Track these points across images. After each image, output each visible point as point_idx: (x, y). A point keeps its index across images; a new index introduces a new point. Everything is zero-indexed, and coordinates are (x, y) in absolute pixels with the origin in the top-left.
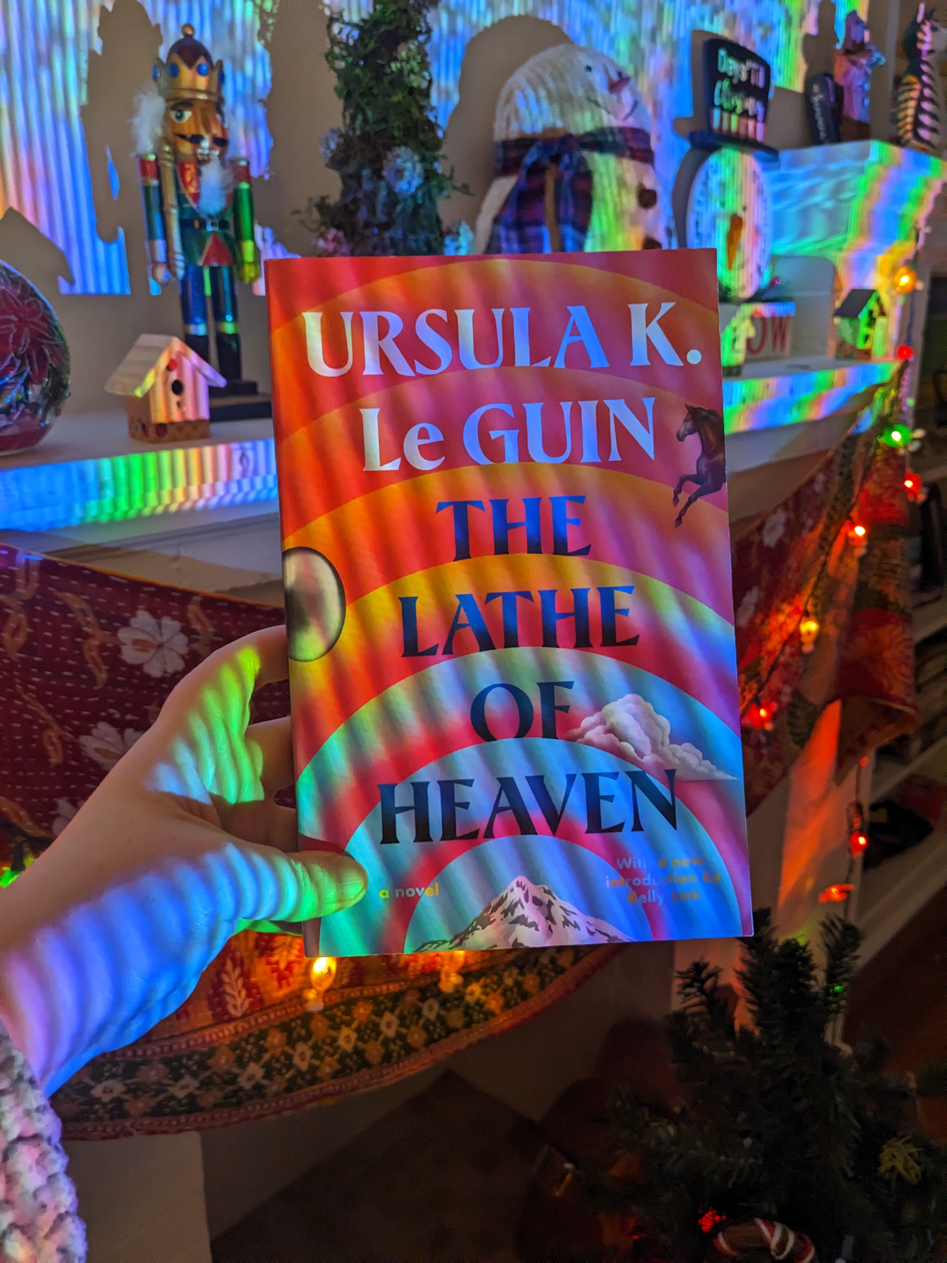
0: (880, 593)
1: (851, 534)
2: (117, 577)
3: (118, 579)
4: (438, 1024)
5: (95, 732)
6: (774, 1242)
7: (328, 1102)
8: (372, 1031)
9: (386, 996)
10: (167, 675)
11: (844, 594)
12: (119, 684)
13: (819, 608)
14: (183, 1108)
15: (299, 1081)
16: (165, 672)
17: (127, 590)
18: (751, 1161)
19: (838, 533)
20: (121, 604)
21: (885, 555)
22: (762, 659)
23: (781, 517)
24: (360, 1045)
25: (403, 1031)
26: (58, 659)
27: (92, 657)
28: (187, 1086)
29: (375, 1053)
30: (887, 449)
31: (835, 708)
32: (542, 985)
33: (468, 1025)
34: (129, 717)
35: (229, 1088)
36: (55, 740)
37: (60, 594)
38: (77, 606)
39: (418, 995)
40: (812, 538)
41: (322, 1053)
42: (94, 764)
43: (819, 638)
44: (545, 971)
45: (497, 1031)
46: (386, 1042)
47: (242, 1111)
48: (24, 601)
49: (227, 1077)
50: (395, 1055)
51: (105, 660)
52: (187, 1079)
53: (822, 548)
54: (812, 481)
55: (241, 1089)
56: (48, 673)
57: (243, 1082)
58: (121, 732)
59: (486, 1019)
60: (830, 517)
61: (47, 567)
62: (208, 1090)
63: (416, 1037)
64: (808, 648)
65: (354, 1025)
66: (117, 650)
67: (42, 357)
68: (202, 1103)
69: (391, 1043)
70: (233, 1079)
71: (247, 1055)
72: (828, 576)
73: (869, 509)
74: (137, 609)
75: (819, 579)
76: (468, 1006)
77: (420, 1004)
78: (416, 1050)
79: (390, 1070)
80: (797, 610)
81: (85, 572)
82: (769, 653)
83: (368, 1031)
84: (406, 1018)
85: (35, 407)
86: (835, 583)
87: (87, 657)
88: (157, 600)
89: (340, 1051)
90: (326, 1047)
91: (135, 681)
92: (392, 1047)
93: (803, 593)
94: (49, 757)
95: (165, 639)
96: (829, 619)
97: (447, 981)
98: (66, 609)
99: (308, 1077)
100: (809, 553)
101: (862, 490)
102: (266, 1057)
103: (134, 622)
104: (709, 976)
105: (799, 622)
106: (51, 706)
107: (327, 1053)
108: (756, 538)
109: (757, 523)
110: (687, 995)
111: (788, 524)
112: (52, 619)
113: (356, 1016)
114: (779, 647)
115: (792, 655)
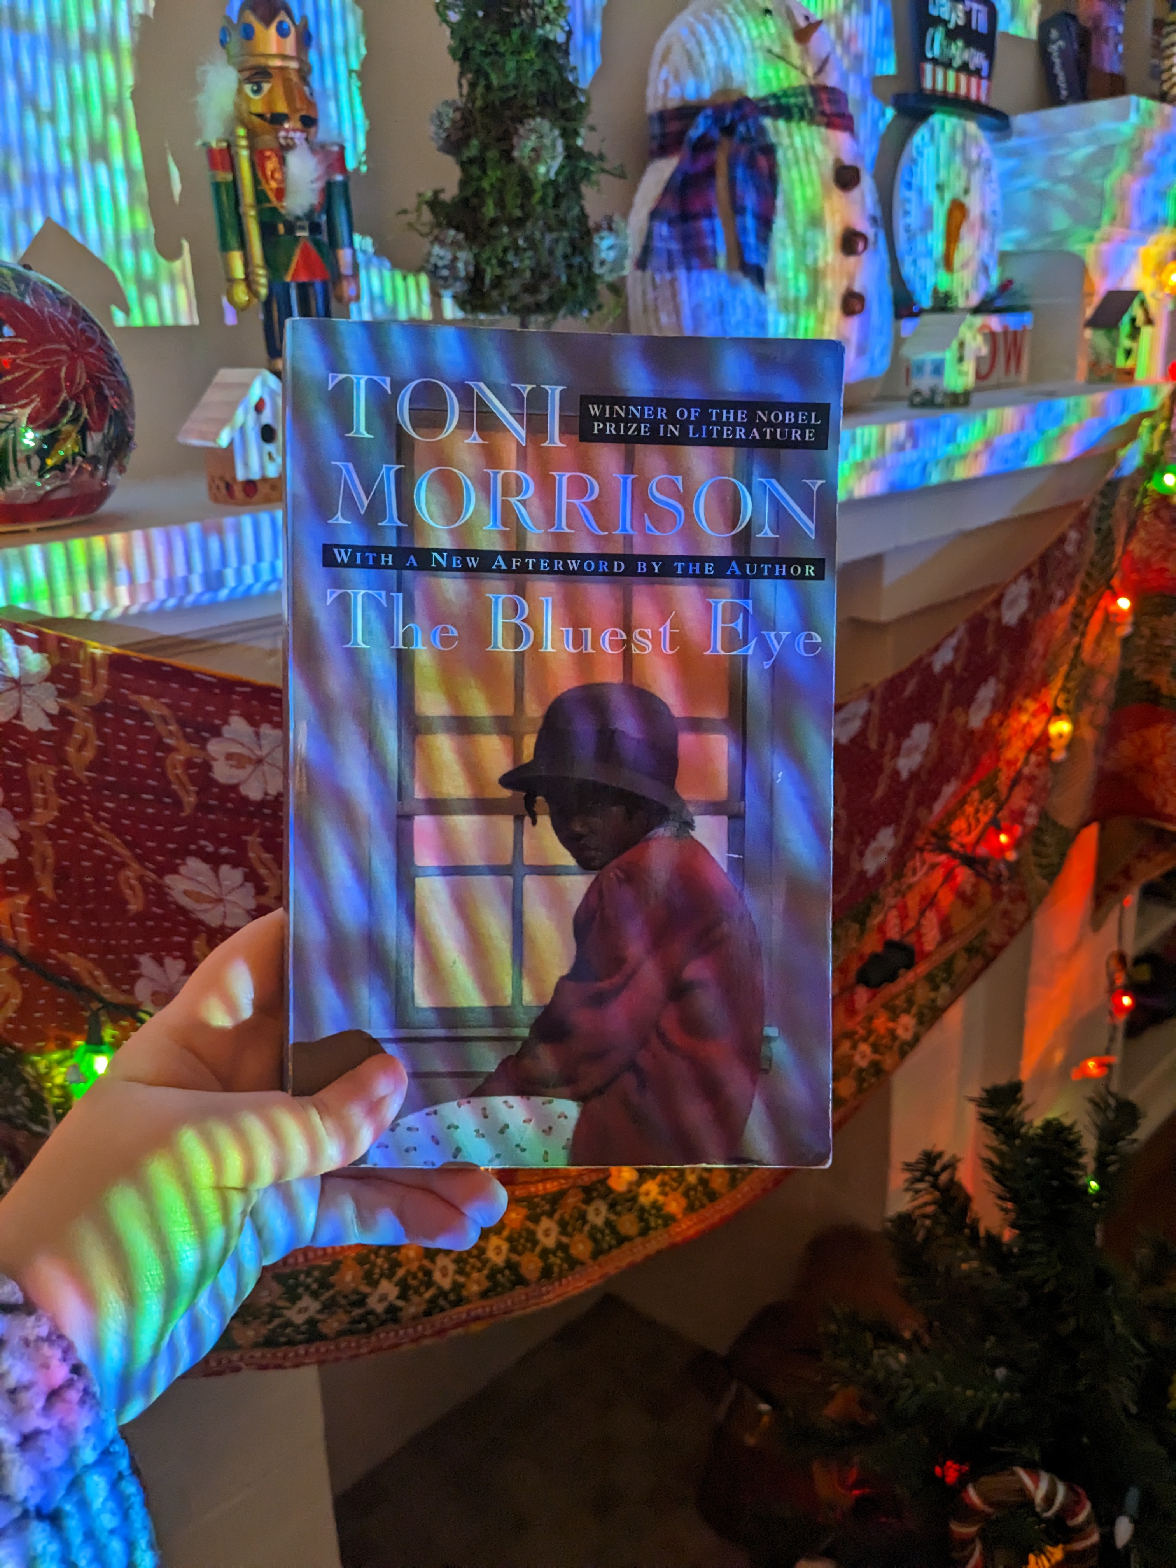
0: (1149, 683)
1: (1112, 608)
2: (205, 674)
3: (204, 677)
4: (607, 1232)
5: (182, 869)
6: (1039, 1495)
7: (476, 1327)
8: (527, 1240)
9: (543, 1198)
10: (269, 798)
11: (1102, 686)
12: (209, 809)
13: (1072, 703)
14: (300, 1337)
15: (442, 1302)
16: (266, 794)
17: (217, 691)
18: (1006, 1395)
19: (1095, 607)
20: (210, 708)
21: (1155, 635)
22: (1000, 770)
23: (1023, 587)
24: (515, 1257)
25: (565, 1240)
26: (135, 779)
27: (177, 776)
28: (306, 1309)
29: (532, 1266)
30: (1158, 497)
31: (1092, 832)
32: (735, 1181)
33: (644, 1232)
34: (224, 850)
35: (357, 1312)
36: (133, 882)
37: (133, 697)
38: (154, 712)
39: (582, 1196)
40: (1062, 613)
41: (468, 1268)
42: (182, 910)
43: (1073, 743)
45: (679, 1239)
46: (545, 1253)
47: (373, 1339)
48: (90, 707)
49: (355, 1297)
50: (556, 1269)
51: (192, 779)
52: (307, 1301)
53: (1074, 627)
54: (1062, 540)
55: (372, 1312)
56: (124, 796)
57: (375, 1304)
58: (216, 870)
59: (666, 1225)
60: (1085, 587)
61: (117, 663)
62: (332, 1314)
63: (581, 1247)
64: (1059, 755)
65: (506, 1233)
66: (207, 766)
67: (102, 399)
68: (324, 1329)
69: (551, 1256)
70: (361, 1301)
71: (377, 1271)
72: (1083, 664)
73: (1134, 576)
74: (229, 715)
75: (1073, 665)
76: (642, 1209)
77: (584, 1207)
78: (582, 1263)
79: (550, 1288)
80: (1044, 708)
81: (165, 669)
82: (1010, 763)
83: (522, 1241)
84: (568, 1224)
85: (94, 461)
86: (1091, 672)
87: (171, 777)
88: (254, 703)
89: (489, 1265)
90: (472, 1260)
91: (230, 805)
92: (552, 1259)
93: (1051, 685)
94: (126, 903)
95: (265, 752)
96: (1084, 718)
97: (620, 1177)
98: (142, 716)
99: (452, 1297)
100: (1059, 633)
101: (1125, 552)
102: (401, 1272)
103: (225, 730)
104: (944, 1168)
105: (1048, 722)
106: (129, 838)
107: (473, 1267)
108: (992, 615)
109: (993, 596)
110: (917, 1192)
111: (1032, 594)
112: (126, 728)
114: (1022, 756)
115: (1039, 765)
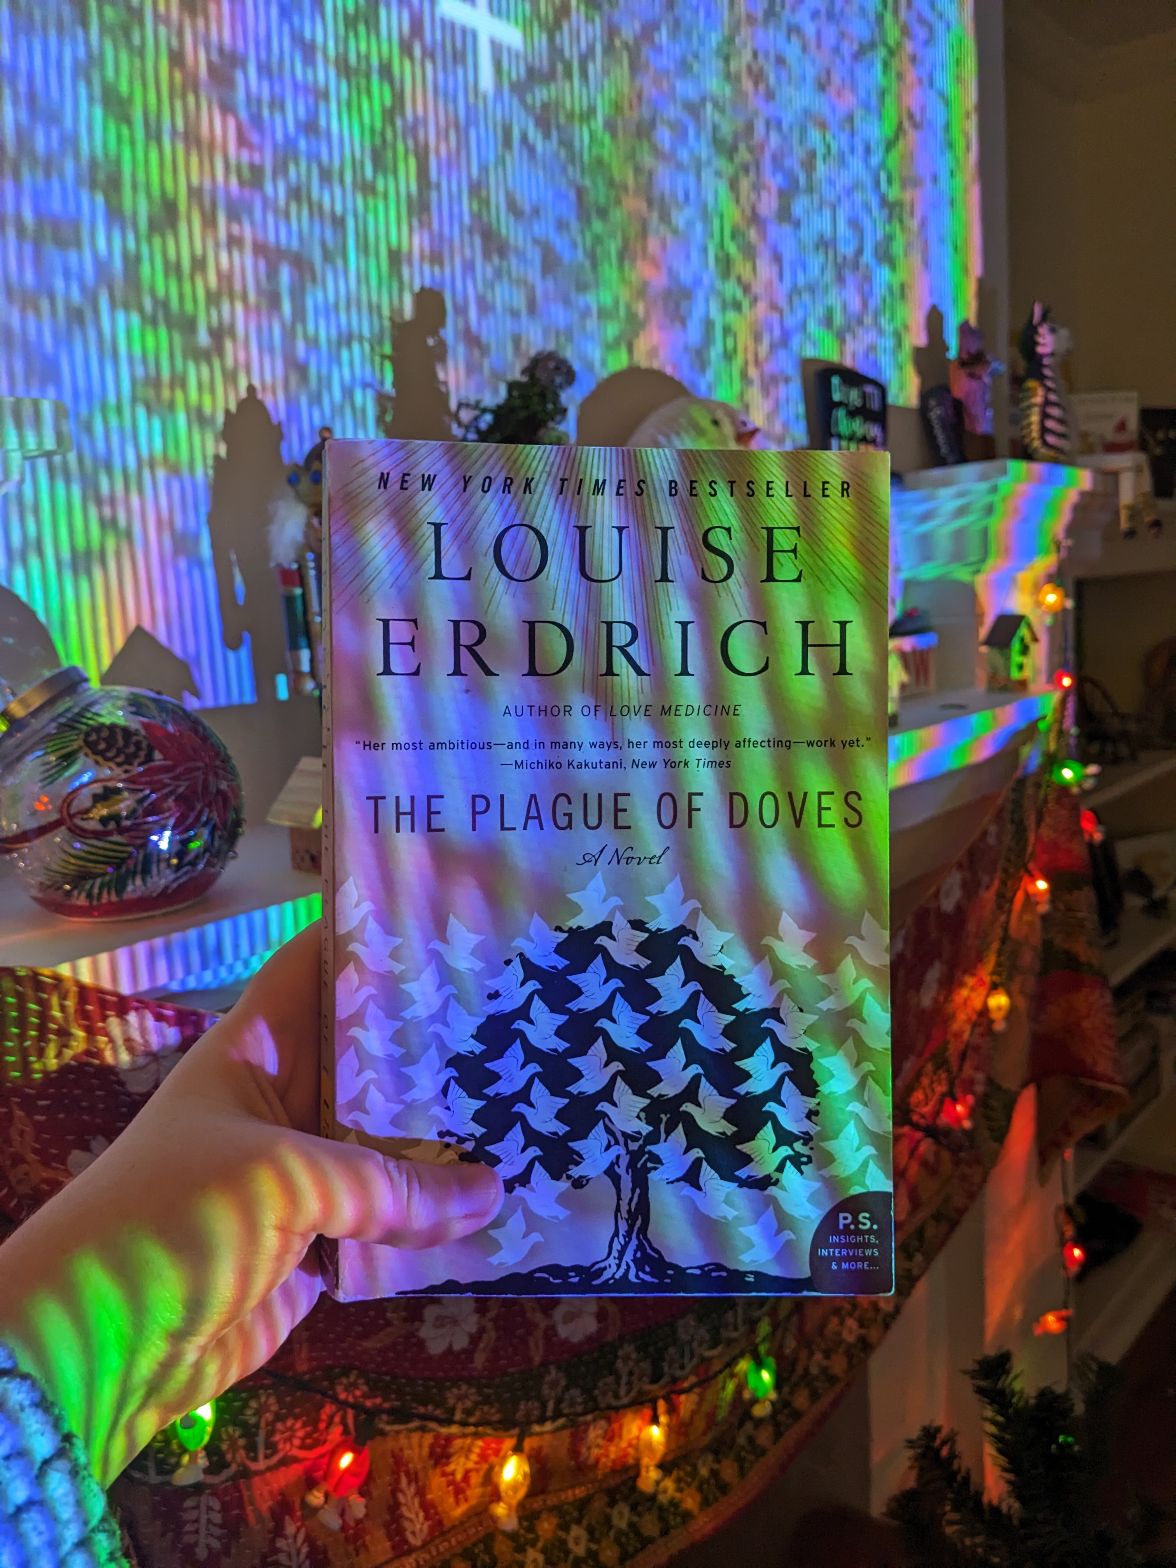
0: (1068, 952)
1: (1031, 889)
4: (631, 1535)
8: (560, 1551)
9: (572, 1504)
11: (1028, 958)
13: (1005, 977)
19: (1016, 888)
21: (1070, 908)
22: (948, 1043)
23: (956, 878)
25: (594, 1547)
30: (1058, 787)
31: (1030, 1094)
32: (742, 1473)
33: (665, 1532)
39: (606, 1499)
40: (988, 896)
43: (1011, 1013)
44: (743, 1454)
45: (698, 1537)
46: (577, 1562)
53: (1000, 907)
54: (985, 834)
59: (684, 1522)
60: (1005, 871)
63: (609, 1553)
64: (1000, 1026)
65: (540, 1545)
69: (582, 1563)
72: (1011, 940)
73: (1046, 859)
75: (1003, 942)
76: (661, 1508)
77: (608, 1510)
80: (982, 982)
82: (958, 1035)
83: (556, 1552)
84: (595, 1530)
86: (1018, 946)
93: (986, 961)
96: (1015, 987)
97: (648, 1478)
100: (987, 914)
101: (1038, 838)
104: (944, 1443)
105: (987, 996)
108: (932, 905)
109: (932, 888)
111: (964, 883)
113: (540, 1533)
114: (967, 1028)
115: (982, 1035)
